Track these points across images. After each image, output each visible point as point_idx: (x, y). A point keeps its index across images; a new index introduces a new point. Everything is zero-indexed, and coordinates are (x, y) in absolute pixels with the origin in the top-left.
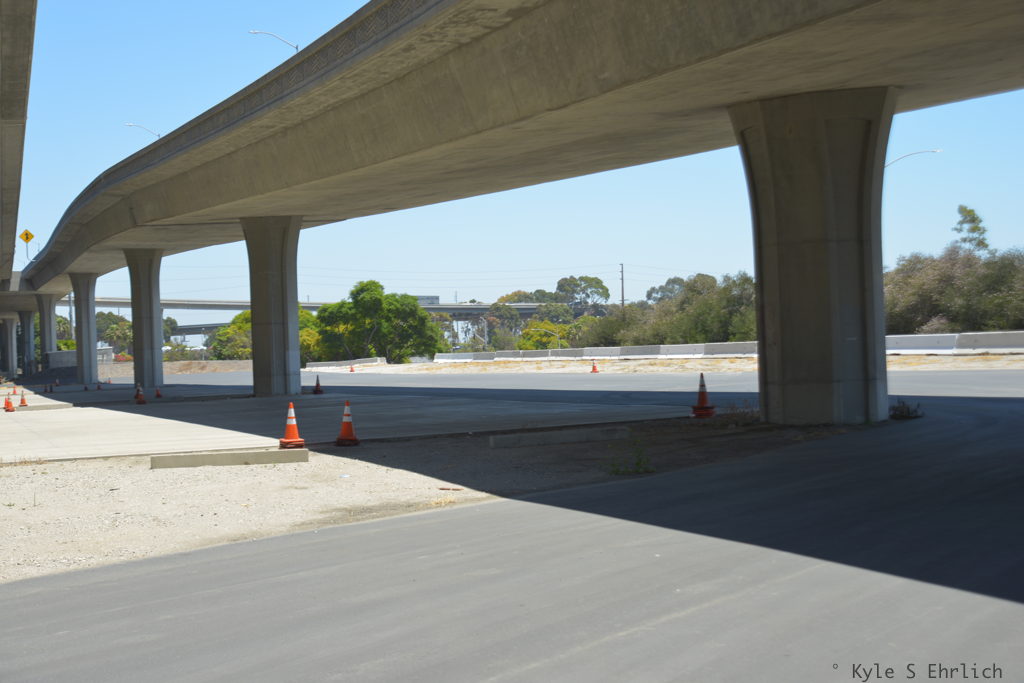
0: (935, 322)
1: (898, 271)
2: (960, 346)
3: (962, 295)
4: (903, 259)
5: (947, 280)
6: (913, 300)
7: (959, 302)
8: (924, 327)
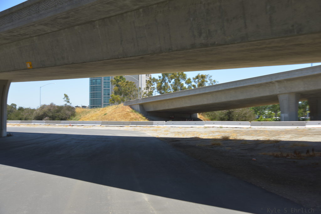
0: (47, 118)
1: (41, 107)
2: (46, 123)
3: (52, 113)
4: (42, 105)
5: (49, 110)
6: (43, 113)
7: (51, 114)
8: (45, 119)
